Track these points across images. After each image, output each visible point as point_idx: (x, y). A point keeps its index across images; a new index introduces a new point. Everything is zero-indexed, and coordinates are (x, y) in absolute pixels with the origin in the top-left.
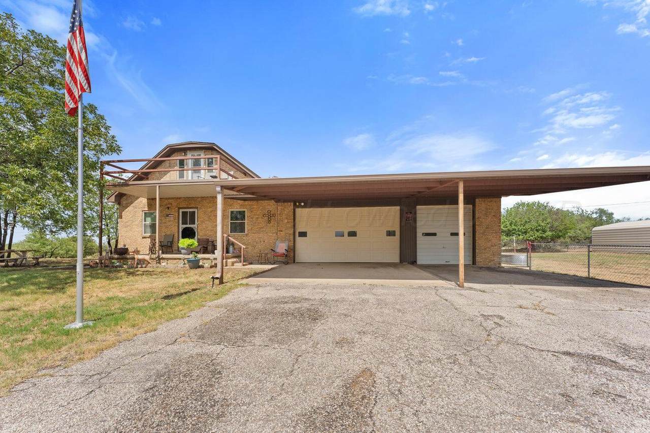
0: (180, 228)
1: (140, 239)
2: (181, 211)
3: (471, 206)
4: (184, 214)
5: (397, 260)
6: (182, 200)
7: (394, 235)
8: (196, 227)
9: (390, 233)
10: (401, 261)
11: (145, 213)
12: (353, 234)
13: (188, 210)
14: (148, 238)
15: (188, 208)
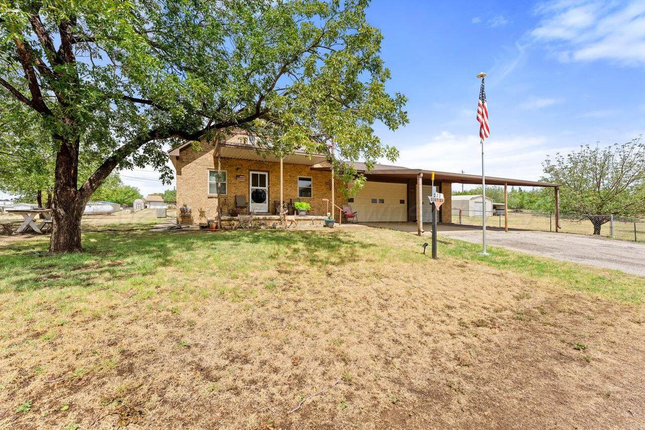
0: (250, 190)
1: (205, 199)
2: (251, 173)
3: (438, 187)
4: (255, 176)
5: (405, 220)
6: (253, 162)
7: (404, 203)
8: (267, 190)
9: (402, 202)
10: (408, 220)
11: (210, 172)
12: (382, 201)
13: (259, 173)
14: (216, 198)
15: (259, 171)
